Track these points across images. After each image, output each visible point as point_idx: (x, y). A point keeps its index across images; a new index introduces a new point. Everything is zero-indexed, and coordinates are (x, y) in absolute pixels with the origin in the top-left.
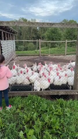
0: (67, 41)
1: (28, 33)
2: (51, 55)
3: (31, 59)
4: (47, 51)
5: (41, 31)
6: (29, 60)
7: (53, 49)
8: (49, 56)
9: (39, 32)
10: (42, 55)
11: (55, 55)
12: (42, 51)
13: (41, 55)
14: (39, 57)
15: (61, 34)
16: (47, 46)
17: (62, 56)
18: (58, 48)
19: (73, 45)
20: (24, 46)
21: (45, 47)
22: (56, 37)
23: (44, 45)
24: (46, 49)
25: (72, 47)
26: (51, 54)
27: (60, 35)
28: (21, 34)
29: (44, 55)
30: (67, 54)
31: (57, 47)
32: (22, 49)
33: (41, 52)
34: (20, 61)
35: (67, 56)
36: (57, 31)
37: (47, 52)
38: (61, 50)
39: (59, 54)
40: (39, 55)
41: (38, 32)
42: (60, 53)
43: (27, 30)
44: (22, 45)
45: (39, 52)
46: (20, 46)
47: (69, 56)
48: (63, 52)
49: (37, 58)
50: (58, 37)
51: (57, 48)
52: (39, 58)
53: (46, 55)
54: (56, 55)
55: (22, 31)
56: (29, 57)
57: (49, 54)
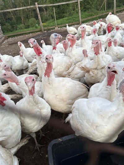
2: (59, 27)
10: (46, 29)
11: (65, 26)
13: (44, 30)
14: (41, 33)
17: (76, 26)
20: (24, 24)
26: (59, 26)
29: (48, 29)
30: (83, 22)
31: (66, 16)
34: (10, 45)
38: (73, 18)
39: (70, 24)
42: (72, 22)
43: (23, 1)
44: (21, 23)
46: (18, 26)
48: (77, 19)
49: (39, 35)
53: (51, 29)
55: (17, 4)
56: (25, 37)
57: (56, 27)
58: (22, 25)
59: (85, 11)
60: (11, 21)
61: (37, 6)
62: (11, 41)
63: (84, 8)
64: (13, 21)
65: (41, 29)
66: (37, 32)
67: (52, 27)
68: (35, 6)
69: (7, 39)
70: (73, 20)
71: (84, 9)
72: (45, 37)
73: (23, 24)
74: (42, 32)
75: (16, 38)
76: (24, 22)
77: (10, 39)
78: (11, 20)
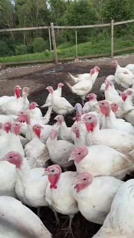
0: (113, 24)
1: (30, 19)
2: (80, 59)
3: (37, 72)
4: (71, 51)
5: (56, 13)
6: (30, 76)
7: (82, 45)
8: (77, 61)
9: (51, 15)
10: (61, 59)
11: (89, 58)
12: (59, 51)
13: (59, 61)
14: (54, 65)
15: (95, 13)
16: (69, 40)
17: (105, 58)
18: (93, 43)
19: (123, 34)
21: (66, 44)
22: (86, 20)
23: (63, 39)
24: (68, 47)
25: (122, 37)
26: (80, 57)
27: (93, 15)
28: (18, 22)
29: (65, 61)
30: (116, 54)
31: (90, 40)
32: (22, 50)
33: (59, 54)
34: (10, 79)
35: (115, 57)
36: (87, 7)
37: (70, 54)
38: (100, 46)
39: (97, 55)
40: (54, 62)
41: (49, 14)
42: (100, 53)
43: (28, 13)
44: (22, 42)
45: (53, 53)
46: (18, 47)
47: (121, 56)
48: (106, 49)
49: (51, 69)
50: (90, 21)
51: (90, 43)
52: (53, 67)
53: (69, 60)
54: (92, 58)
55: (19, 16)
56: (31, 68)
57: (76, 58)
58: (23, 45)
59: (119, 36)
60: (7, 39)
61: (53, 27)
62: (11, 73)
63: (117, 32)
64: (11, 39)
65: (54, 59)
66: (48, 62)
67: (70, 58)
68: (50, 27)
69: (5, 69)
70: (102, 50)
71: (117, 34)
72: (61, 73)
73: (25, 45)
74: (55, 63)
75: (17, 68)
76: (26, 42)
77: (9, 69)
78: (8, 37)
